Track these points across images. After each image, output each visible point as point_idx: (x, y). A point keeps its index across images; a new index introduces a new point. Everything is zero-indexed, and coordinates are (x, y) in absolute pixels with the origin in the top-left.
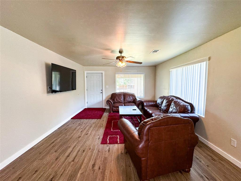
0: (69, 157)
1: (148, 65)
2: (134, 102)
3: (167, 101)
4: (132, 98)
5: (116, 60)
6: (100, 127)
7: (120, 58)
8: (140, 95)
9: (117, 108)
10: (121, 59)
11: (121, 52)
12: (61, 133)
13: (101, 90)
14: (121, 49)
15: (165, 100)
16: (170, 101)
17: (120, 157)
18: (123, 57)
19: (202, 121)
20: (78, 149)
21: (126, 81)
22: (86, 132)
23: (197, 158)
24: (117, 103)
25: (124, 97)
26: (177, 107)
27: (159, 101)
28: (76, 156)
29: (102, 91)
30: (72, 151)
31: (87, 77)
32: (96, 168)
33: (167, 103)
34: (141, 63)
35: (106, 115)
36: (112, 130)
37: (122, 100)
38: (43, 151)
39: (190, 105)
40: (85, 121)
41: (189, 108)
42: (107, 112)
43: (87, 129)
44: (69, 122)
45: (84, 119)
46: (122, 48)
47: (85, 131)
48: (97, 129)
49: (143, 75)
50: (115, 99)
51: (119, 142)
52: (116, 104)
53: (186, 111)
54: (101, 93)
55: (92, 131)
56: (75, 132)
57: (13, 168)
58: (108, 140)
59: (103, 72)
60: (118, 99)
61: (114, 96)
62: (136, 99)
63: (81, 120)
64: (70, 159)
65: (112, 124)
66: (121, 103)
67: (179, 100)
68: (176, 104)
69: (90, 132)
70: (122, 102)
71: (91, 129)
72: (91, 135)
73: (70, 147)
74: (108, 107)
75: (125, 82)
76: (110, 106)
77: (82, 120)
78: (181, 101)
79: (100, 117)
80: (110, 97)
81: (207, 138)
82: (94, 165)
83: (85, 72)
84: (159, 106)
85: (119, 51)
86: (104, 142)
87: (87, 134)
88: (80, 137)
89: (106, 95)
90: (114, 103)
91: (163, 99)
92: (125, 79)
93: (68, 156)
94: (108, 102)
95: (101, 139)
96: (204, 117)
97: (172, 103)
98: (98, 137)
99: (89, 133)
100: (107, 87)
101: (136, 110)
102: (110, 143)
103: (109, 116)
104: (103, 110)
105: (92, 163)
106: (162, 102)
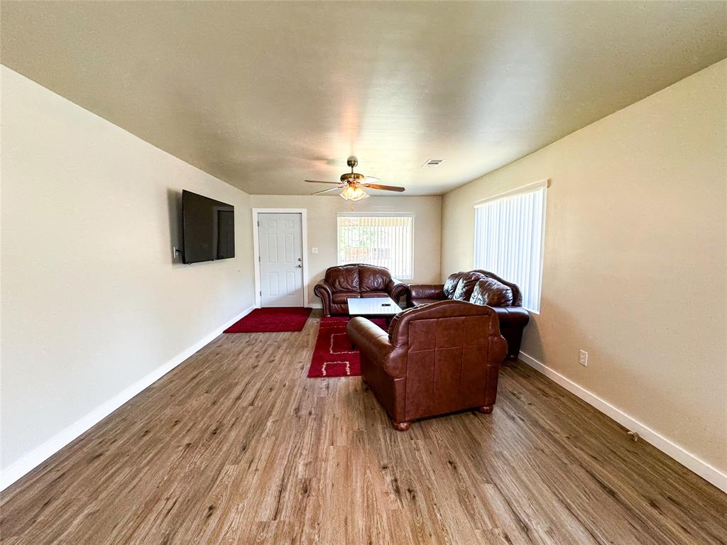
0: (240, 401)
1: (424, 193)
2: (387, 288)
3: (465, 282)
4: (380, 280)
5: (339, 183)
6: (303, 347)
7: (350, 177)
8: (402, 273)
9: (342, 305)
10: (351, 180)
11: (351, 163)
12: (206, 360)
13: (299, 260)
14: (352, 157)
15: (461, 281)
16: (471, 281)
17: (352, 396)
18: (357, 176)
19: (536, 323)
20: (257, 386)
21: (365, 237)
22: (270, 356)
23: (514, 395)
24: (341, 292)
25: (359, 278)
26: (485, 295)
27: (448, 285)
28: (256, 397)
29: (299, 263)
30: (243, 391)
31: (258, 225)
32: (304, 412)
33: (464, 287)
34: (402, 189)
35: (313, 323)
36: (331, 352)
37: (354, 284)
38: (178, 391)
39: (512, 289)
40: (262, 336)
41: (510, 295)
42: (316, 317)
43: (270, 351)
44: (221, 338)
45: (259, 333)
46: (354, 155)
47: (266, 357)
48: (294, 350)
49: (410, 218)
50: (337, 283)
51: (349, 373)
52: (341, 296)
53: (503, 301)
54: (297, 267)
55: (282, 355)
56: (240, 358)
57: (124, 420)
58: (323, 369)
59: (304, 211)
60: (345, 283)
61: (333, 275)
62: (391, 281)
63: (249, 334)
64: (244, 402)
65: (332, 340)
66: (352, 293)
67: (490, 279)
68: (485, 288)
69: (277, 358)
70: (354, 289)
71: (281, 352)
72: (282, 363)
73: (236, 384)
74: (317, 306)
75: (361, 238)
76: (323, 301)
77: (254, 335)
78: (496, 281)
79: (299, 327)
80: (324, 278)
81: (542, 359)
82: (297, 410)
83: (253, 209)
84: (448, 295)
85: (348, 162)
86: (314, 373)
87: (273, 361)
88: (256, 366)
89: (313, 272)
90: (333, 293)
91: (457, 280)
92: (361, 232)
93: (239, 398)
94: (318, 289)
95: (308, 369)
96: (538, 313)
97: (476, 287)
98: (300, 365)
99: (277, 360)
100: (315, 250)
101: (389, 305)
102: (328, 376)
103: (321, 325)
104: (305, 312)
105: (294, 407)
106: (455, 288)
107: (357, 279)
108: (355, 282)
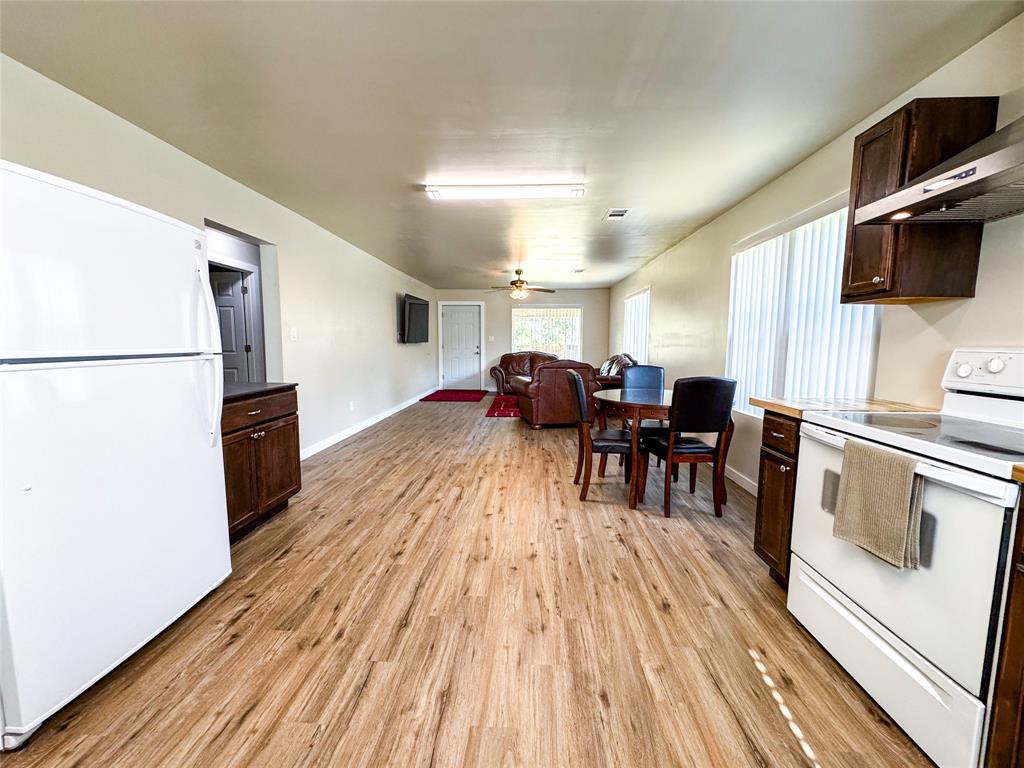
6: (482, 407)
7: (517, 283)
10: (517, 285)
11: (518, 273)
13: (478, 347)
18: (522, 282)
22: (459, 410)
24: (513, 375)
25: (531, 363)
29: (478, 350)
31: (443, 316)
35: (488, 400)
37: (525, 369)
40: (449, 403)
42: (491, 396)
45: (446, 402)
46: (521, 267)
47: (455, 410)
49: (579, 310)
50: (510, 365)
51: (512, 416)
54: (475, 354)
59: (482, 304)
60: (518, 368)
61: (508, 361)
63: (439, 402)
74: (493, 389)
76: (498, 384)
77: (443, 402)
79: (476, 400)
80: (500, 362)
83: (439, 303)
87: (461, 412)
89: (490, 358)
90: (506, 374)
94: (494, 372)
100: (492, 339)
103: (496, 399)
104: (482, 393)
107: (528, 364)
108: (527, 367)
